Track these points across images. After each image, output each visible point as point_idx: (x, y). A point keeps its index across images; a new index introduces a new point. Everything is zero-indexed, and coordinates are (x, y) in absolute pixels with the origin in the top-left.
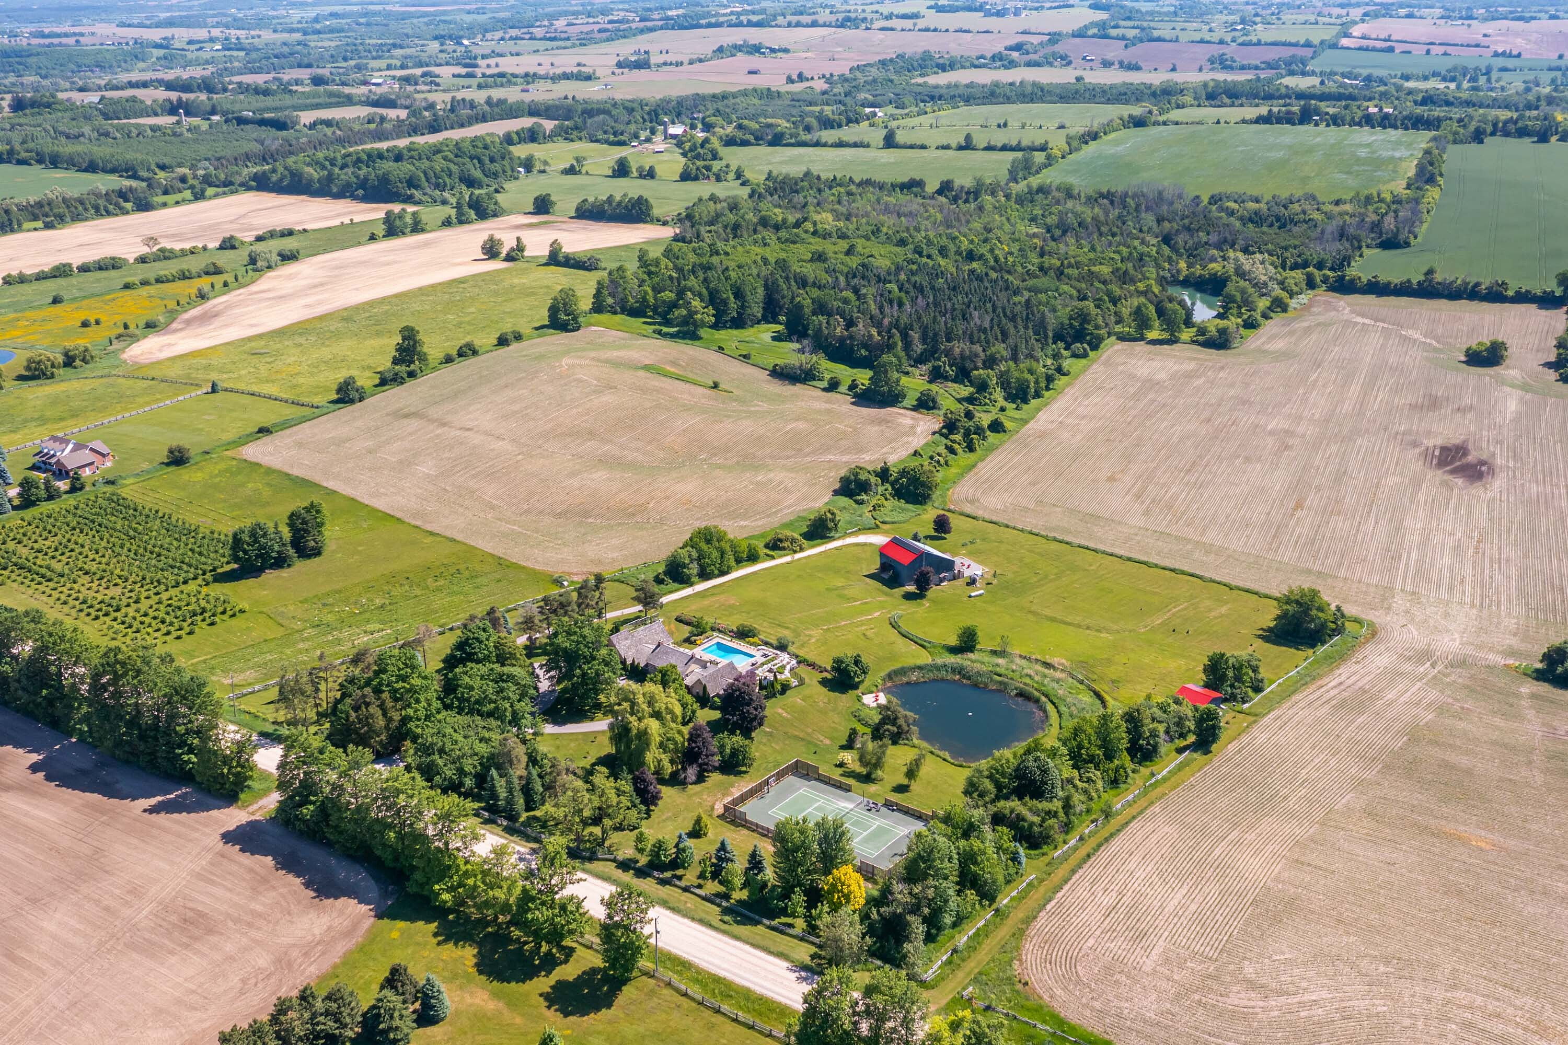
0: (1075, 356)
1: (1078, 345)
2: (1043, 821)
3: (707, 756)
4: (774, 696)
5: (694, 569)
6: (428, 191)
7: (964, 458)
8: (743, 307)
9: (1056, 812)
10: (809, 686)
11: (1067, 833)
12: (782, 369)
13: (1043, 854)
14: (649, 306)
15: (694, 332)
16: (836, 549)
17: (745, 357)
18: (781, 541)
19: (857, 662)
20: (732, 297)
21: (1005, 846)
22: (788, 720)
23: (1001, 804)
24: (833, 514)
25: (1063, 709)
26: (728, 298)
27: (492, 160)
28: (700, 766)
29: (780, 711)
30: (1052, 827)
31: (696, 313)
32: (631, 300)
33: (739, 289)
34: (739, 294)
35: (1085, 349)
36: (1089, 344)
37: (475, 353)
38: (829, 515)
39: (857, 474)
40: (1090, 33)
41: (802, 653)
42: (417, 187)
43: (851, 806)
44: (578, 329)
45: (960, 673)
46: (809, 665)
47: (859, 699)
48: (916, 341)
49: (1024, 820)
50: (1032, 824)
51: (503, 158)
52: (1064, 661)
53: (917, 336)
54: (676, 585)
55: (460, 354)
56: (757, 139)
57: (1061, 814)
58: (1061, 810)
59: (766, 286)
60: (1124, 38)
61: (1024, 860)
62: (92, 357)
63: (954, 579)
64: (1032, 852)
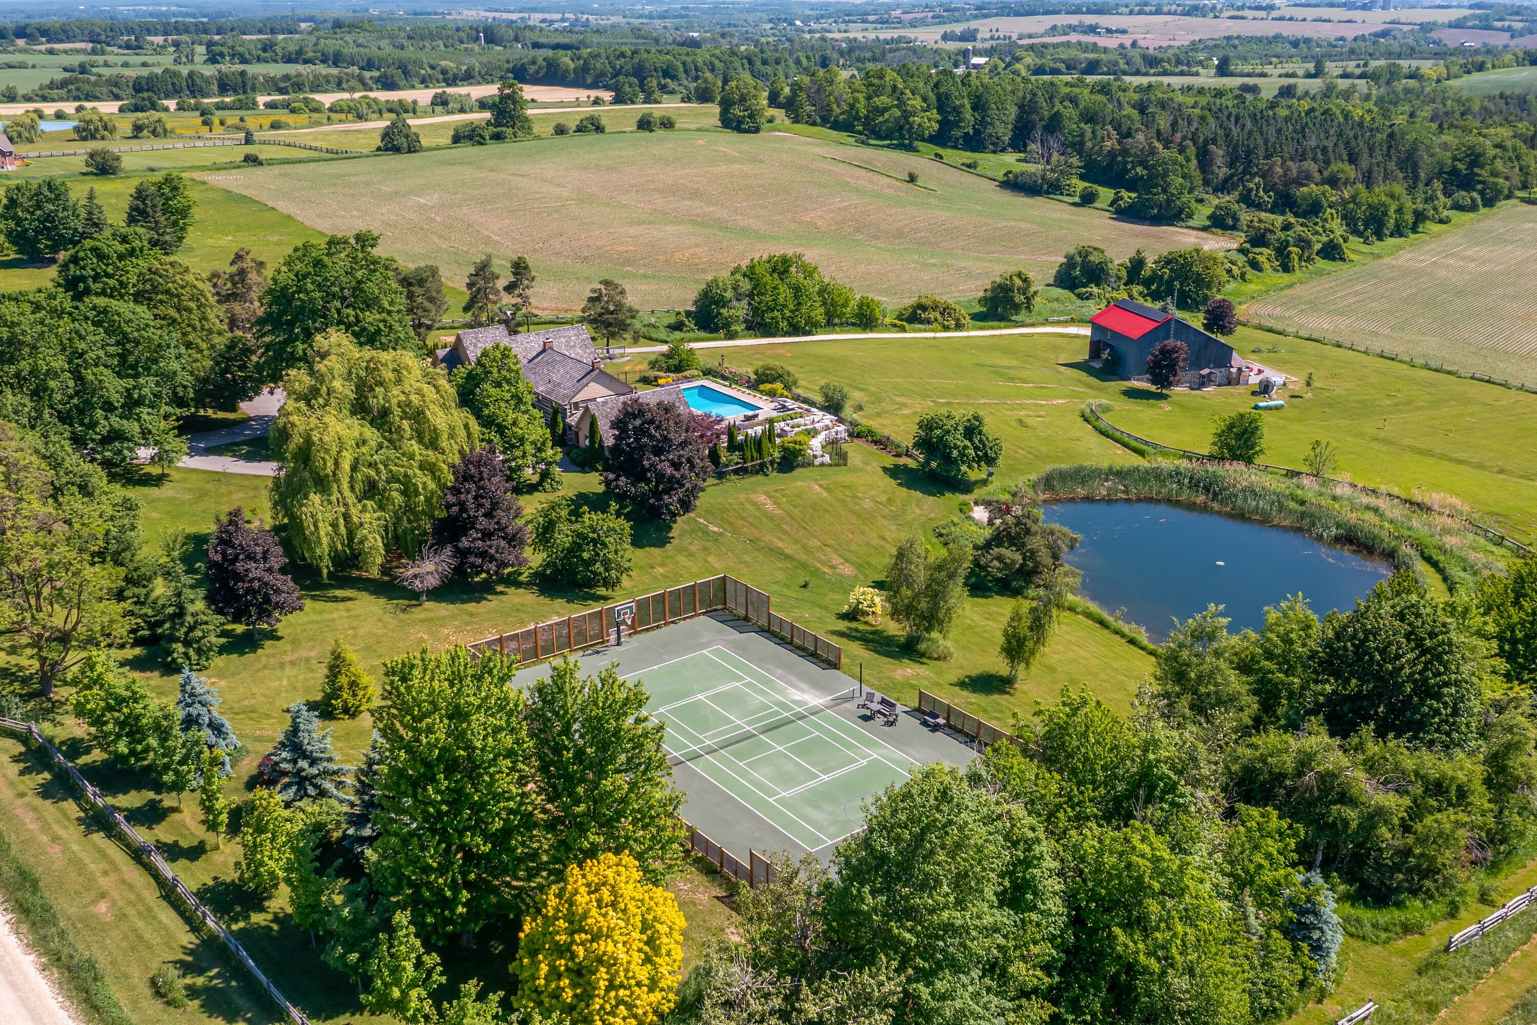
0: (1457, 207)
1: (1464, 193)
2: (1417, 811)
3: (487, 535)
4: (761, 470)
5: (740, 310)
6: (685, 82)
7: (1272, 277)
8: (983, 123)
9: (1462, 793)
10: (856, 470)
11: (1494, 868)
12: (1016, 176)
13: (1407, 929)
14: (857, 118)
15: (910, 145)
16: (1023, 335)
17: (969, 166)
18: (924, 308)
19: (971, 431)
20: (968, 106)
21: (1267, 877)
22: (771, 518)
23: (1271, 739)
24: (1025, 280)
25: (1456, 572)
26: (963, 106)
27: (765, 62)
28: (462, 554)
29: (762, 498)
30: (1445, 839)
31: (914, 114)
32: (837, 110)
33: (979, 98)
34: (979, 105)
35: (1473, 200)
36: (1482, 193)
37: (599, 129)
38: (1018, 282)
39: (1088, 254)
40: (1470, 24)
41: (865, 421)
42: (674, 78)
43: (814, 699)
44: (757, 130)
45: (1207, 489)
46: (875, 442)
47: (963, 509)
48: (1219, 161)
49: (1345, 798)
50: (1379, 814)
51: (778, 63)
52: (1454, 500)
53: (1221, 152)
54: (702, 334)
55: (580, 129)
56: (1068, 68)
57: (1481, 798)
58: (1478, 786)
59: (1021, 107)
60: (1509, 29)
61: (1335, 939)
62: (165, 131)
63: (1229, 384)
64: (1366, 915)
